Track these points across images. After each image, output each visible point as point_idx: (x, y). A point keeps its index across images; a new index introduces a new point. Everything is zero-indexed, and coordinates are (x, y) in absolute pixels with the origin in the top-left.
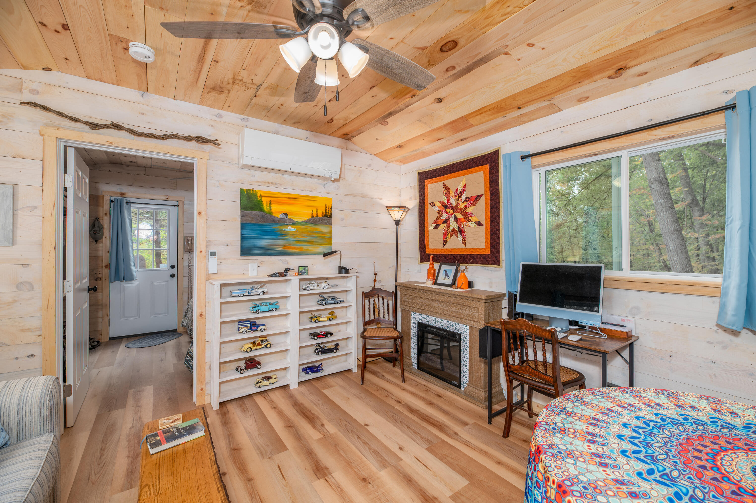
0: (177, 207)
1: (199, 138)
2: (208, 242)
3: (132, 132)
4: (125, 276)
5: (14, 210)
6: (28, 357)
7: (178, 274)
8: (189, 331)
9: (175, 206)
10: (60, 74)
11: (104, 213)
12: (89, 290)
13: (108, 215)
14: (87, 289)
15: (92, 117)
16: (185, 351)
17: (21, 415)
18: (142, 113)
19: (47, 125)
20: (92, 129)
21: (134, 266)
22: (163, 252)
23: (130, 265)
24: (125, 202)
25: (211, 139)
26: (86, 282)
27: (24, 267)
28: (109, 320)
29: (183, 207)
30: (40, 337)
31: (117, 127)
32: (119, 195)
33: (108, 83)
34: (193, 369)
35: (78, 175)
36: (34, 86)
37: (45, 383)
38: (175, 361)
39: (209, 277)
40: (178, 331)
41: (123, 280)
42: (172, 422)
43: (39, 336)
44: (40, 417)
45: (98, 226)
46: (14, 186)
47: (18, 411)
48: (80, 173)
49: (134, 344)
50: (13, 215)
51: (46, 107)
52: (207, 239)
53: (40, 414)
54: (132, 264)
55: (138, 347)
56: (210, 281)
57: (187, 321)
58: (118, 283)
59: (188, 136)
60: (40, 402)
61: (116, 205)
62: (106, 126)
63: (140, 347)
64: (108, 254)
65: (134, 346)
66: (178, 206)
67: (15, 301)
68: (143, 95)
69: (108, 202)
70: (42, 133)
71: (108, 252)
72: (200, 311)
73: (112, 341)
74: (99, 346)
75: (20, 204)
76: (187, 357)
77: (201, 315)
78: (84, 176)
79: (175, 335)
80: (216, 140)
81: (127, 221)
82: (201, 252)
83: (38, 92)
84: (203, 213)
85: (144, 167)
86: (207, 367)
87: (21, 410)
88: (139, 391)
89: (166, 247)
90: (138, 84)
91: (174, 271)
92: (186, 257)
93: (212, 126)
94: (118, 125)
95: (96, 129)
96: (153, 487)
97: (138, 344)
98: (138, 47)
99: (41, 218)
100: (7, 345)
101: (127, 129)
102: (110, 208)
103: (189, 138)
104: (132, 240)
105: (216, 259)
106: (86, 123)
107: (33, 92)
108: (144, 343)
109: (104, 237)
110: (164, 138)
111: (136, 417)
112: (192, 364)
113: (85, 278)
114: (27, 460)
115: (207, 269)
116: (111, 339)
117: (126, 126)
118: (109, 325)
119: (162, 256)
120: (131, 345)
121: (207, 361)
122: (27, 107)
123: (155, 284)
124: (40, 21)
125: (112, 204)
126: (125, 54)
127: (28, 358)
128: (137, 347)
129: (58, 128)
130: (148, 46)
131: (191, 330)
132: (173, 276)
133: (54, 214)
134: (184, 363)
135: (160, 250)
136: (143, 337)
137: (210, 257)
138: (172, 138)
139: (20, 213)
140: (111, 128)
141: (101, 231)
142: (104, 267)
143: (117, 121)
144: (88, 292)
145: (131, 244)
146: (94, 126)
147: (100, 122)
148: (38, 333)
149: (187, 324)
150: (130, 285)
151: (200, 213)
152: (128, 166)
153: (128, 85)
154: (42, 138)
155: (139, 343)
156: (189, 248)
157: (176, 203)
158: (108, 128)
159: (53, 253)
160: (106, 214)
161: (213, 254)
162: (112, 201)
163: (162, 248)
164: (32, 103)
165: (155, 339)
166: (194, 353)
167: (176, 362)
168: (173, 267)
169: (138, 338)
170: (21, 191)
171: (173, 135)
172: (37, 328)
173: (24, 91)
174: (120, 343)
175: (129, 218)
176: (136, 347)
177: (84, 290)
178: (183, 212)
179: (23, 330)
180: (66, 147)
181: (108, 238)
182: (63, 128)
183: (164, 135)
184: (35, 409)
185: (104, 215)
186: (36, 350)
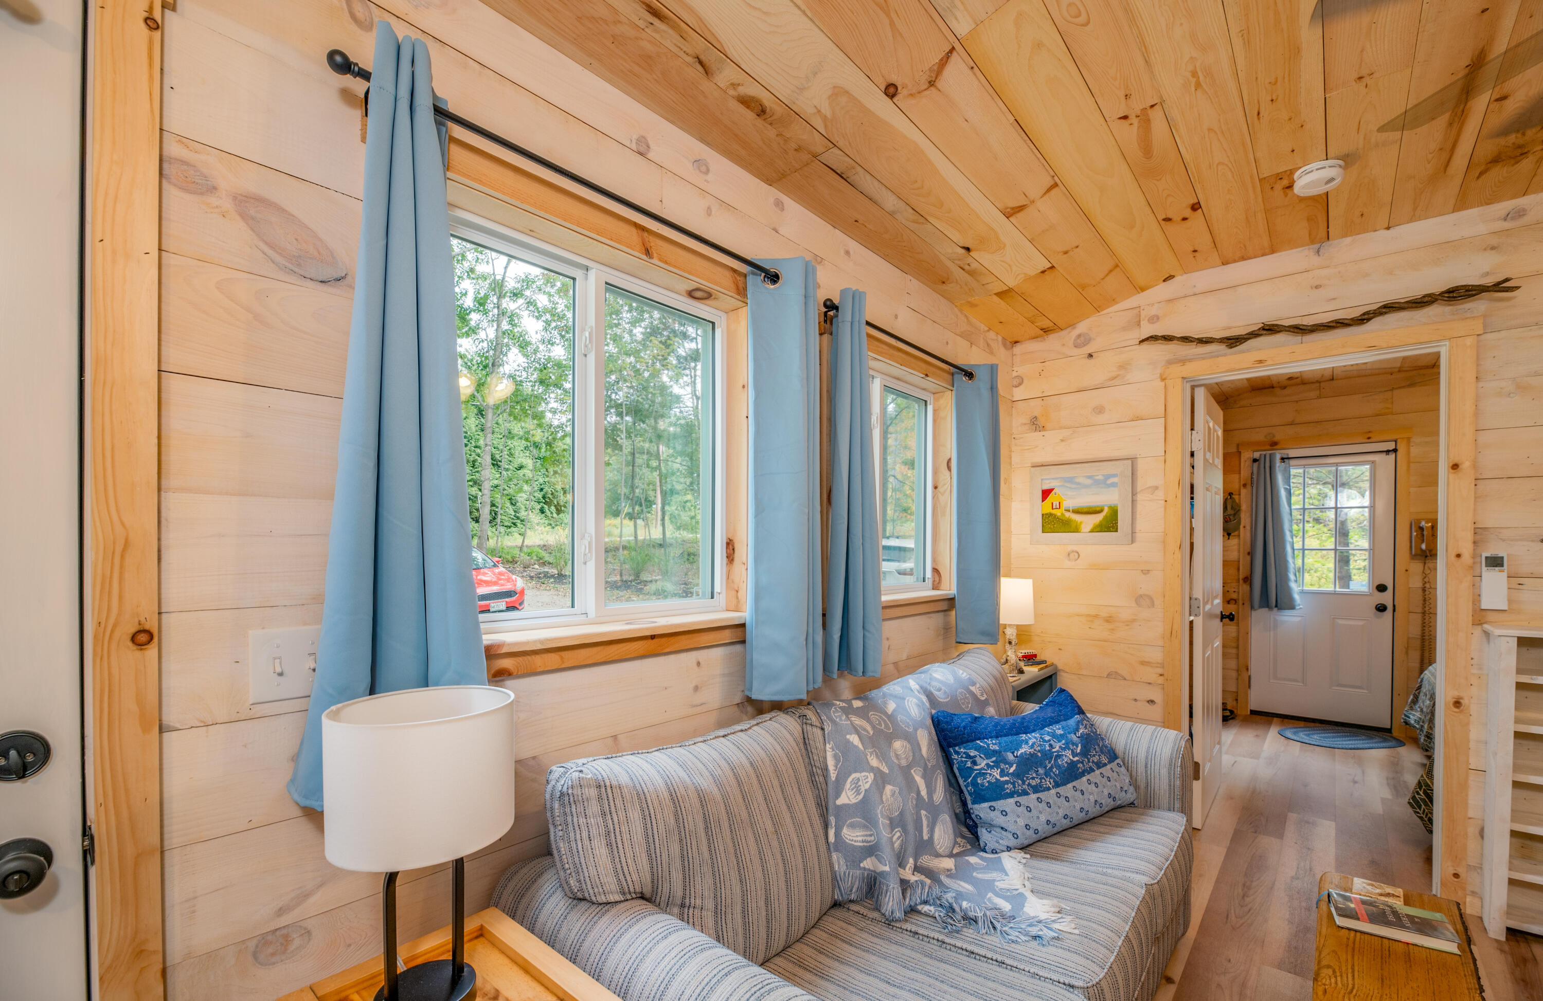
0: (1392, 456)
1: (1453, 292)
2: (1480, 534)
3: (1299, 330)
4: (1279, 599)
5: (1134, 494)
6: (1148, 702)
7: (1394, 606)
8: (1422, 739)
9: (1388, 452)
10: (1185, 276)
11: (1242, 483)
12: (1223, 617)
13: (1249, 487)
14: (1220, 616)
15: (1230, 328)
16: (1411, 780)
17: (1149, 772)
18: (1317, 287)
19: (1170, 363)
20: (1231, 348)
21: (1296, 581)
22: (1354, 555)
23: (1287, 579)
24: (1278, 457)
25: (1489, 281)
26: (1218, 603)
27: (1144, 574)
28: (1250, 677)
29: (1408, 452)
30: (1162, 677)
31: (1270, 329)
32: (1269, 447)
33: (1255, 257)
34: (1432, 824)
35: (1209, 428)
36: (1154, 311)
37: (1176, 740)
38: (1387, 793)
39: (1480, 616)
40: (1395, 733)
41: (1276, 606)
42: (1381, 895)
43: (1161, 675)
44: (1170, 786)
45: (1232, 508)
46: (1133, 460)
47: (1146, 767)
48: (1211, 425)
49: (1295, 733)
50: (1133, 501)
51: (1169, 336)
52: (1478, 526)
53: (1170, 781)
54: (1292, 577)
55: (1304, 741)
56: (1486, 626)
57: (1418, 714)
58: (1265, 610)
59: (1424, 297)
60: (1170, 765)
61: (1262, 466)
62: (1253, 335)
63: (1307, 741)
64: (1248, 558)
65: (1295, 738)
66: (1395, 450)
67: (1134, 621)
68: (1318, 252)
69: (1249, 463)
70: (1164, 377)
71: (1249, 553)
72: (1456, 694)
73: (1254, 716)
74: (1233, 718)
75: (1140, 486)
76: (1418, 793)
77: (1457, 704)
78: (1217, 427)
79: (1385, 740)
80: (1507, 280)
81: (1283, 494)
82: (1458, 556)
83: (1158, 318)
84: (1466, 465)
85: (1319, 382)
86: (1472, 830)
87: (1149, 766)
88: (1308, 822)
89: (1365, 544)
90: (1310, 235)
91: (1386, 598)
92: (1416, 567)
93: (1493, 248)
94: (1273, 325)
95: (1236, 346)
96: (1341, 976)
97: (1302, 736)
98: (1312, 171)
99: (1163, 502)
100: (1125, 679)
101: (1290, 327)
102: (1252, 473)
103: (1426, 299)
104: (1291, 531)
105: (1505, 574)
106: (1222, 340)
107: (1154, 319)
108: (1316, 738)
109: (1241, 527)
110: (1363, 319)
111: (1302, 864)
112: (1432, 813)
113: (1216, 597)
114: (1157, 833)
115: (1476, 599)
116: (1254, 713)
117: (1287, 323)
118: (1249, 687)
119: (1352, 565)
120: (1289, 733)
121: (1471, 813)
122: (1145, 346)
123: (1340, 622)
124: (1164, 217)
125: (1256, 465)
126: (1286, 195)
127: (1147, 704)
128: (1301, 740)
129: (1183, 361)
130: (1332, 159)
131: (1430, 737)
132: (1381, 608)
133: (1179, 495)
134: (1409, 803)
135: (1347, 551)
136: (1312, 724)
137: (1484, 568)
138: (1381, 314)
139: (1139, 497)
140: (1261, 335)
141: (1236, 516)
142: (1241, 581)
143: (1269, 317)
144: (1221, 621)
145: (1291, 540)
146: (1233, 341)
147: (1242, 331)
148: (1160, 671)
149: (1417, 722)
150: (1288, 618)
151: (1455, 466)
152: (1285, 388)
153: (1291, 243)
154: (1163, 383)
155: (1306, 735)
156: (1424, 546)
157: (1391, 446)
158: (1255, 337)
159: (1178, 555)
160: (1245, 485)
161: (1495, 562)
162: (1255, 460)
163: (1351, 547)
164: (1151, 337)
165: (1339, 737)
166: (1435, 788)
167: (1389, 797)
168: (1381, 588)
169: (1302, 724)
170: (1141, 465)
171: (1385, 307)
172: (1158, 663)
173: (1142, 323)
174: (1269, 724)
175: (1286, 489)
176: (1298, 739)
177: (1215, 616)
178: (1409, 463)
179: (1143, 663)
180: (1193, 388)
181: (1248, 528)
182: (1190, 360)
183: (1364, 314)
184: (1164, 772)
185: (1242, 487)
186: (1157, 695)
